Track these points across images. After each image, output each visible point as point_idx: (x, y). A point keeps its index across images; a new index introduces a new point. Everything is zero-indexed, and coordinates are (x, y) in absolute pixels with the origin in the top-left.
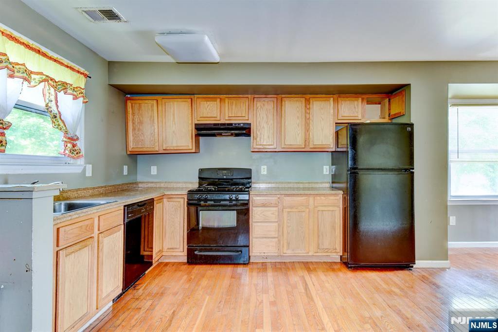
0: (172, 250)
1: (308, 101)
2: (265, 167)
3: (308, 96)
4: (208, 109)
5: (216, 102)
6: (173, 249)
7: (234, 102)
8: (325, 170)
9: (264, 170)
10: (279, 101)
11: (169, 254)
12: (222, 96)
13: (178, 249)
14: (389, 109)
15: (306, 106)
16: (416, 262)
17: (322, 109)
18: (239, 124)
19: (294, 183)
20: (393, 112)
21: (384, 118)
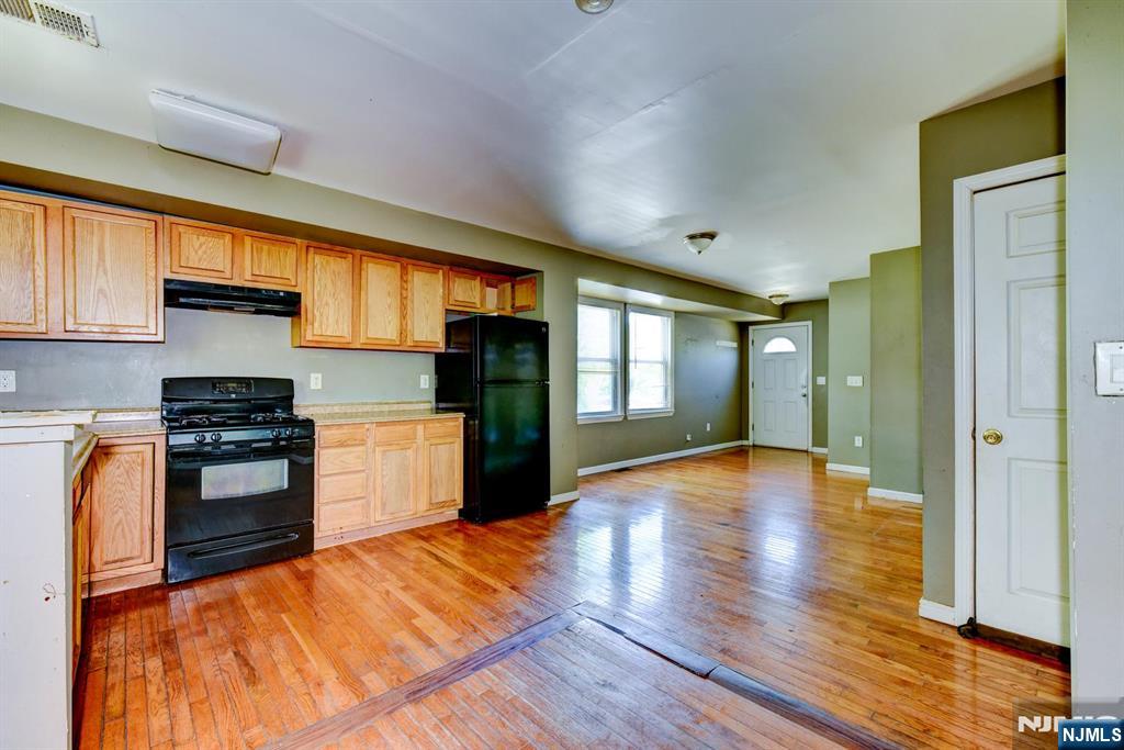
0: (119, 564)
1: (404, 269)
2: (320, 376)
3: (405, 260)
4: (200, 252)
5: (222, 241)
6: (122, 561)
7: (265, 247)
8: (422, 381)
9: (315, 381)
10: (357, 261)
11: (109, 574)
12: (235, 230)
13: (139, 557)
14: (513, 299)
15: (401, 277)
16: (552, 497)
17: (427, 285)
18: (275, 291)
19: (373, 404)
20: (518, 304)
21: (503, 309)
